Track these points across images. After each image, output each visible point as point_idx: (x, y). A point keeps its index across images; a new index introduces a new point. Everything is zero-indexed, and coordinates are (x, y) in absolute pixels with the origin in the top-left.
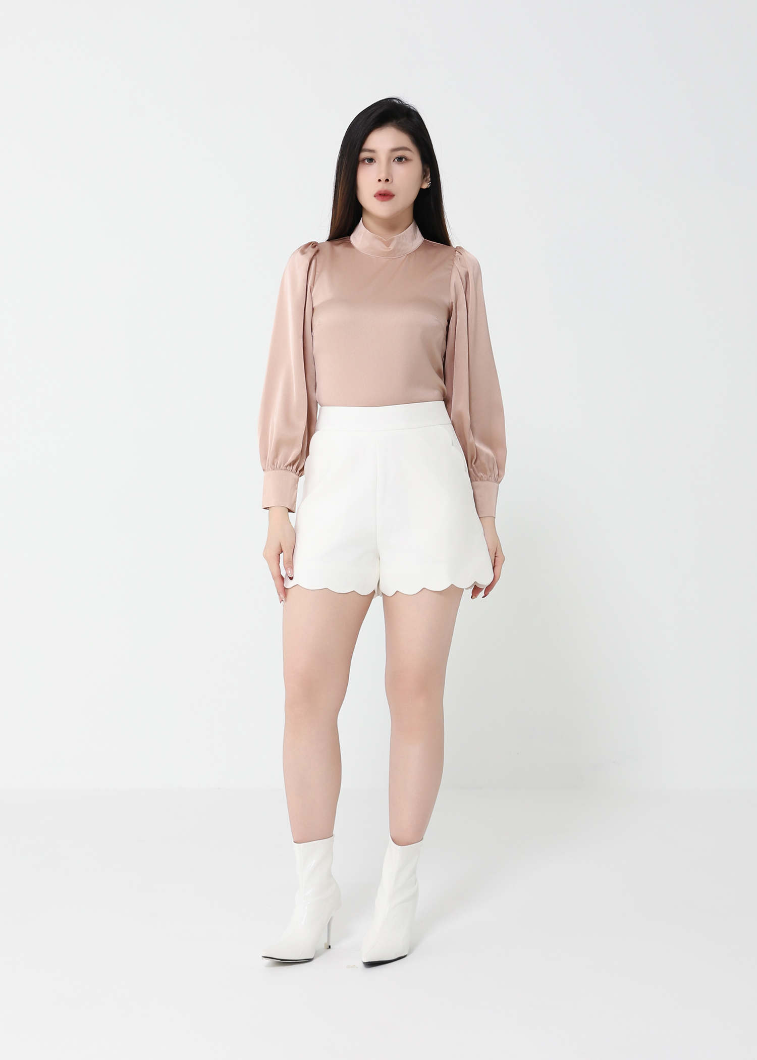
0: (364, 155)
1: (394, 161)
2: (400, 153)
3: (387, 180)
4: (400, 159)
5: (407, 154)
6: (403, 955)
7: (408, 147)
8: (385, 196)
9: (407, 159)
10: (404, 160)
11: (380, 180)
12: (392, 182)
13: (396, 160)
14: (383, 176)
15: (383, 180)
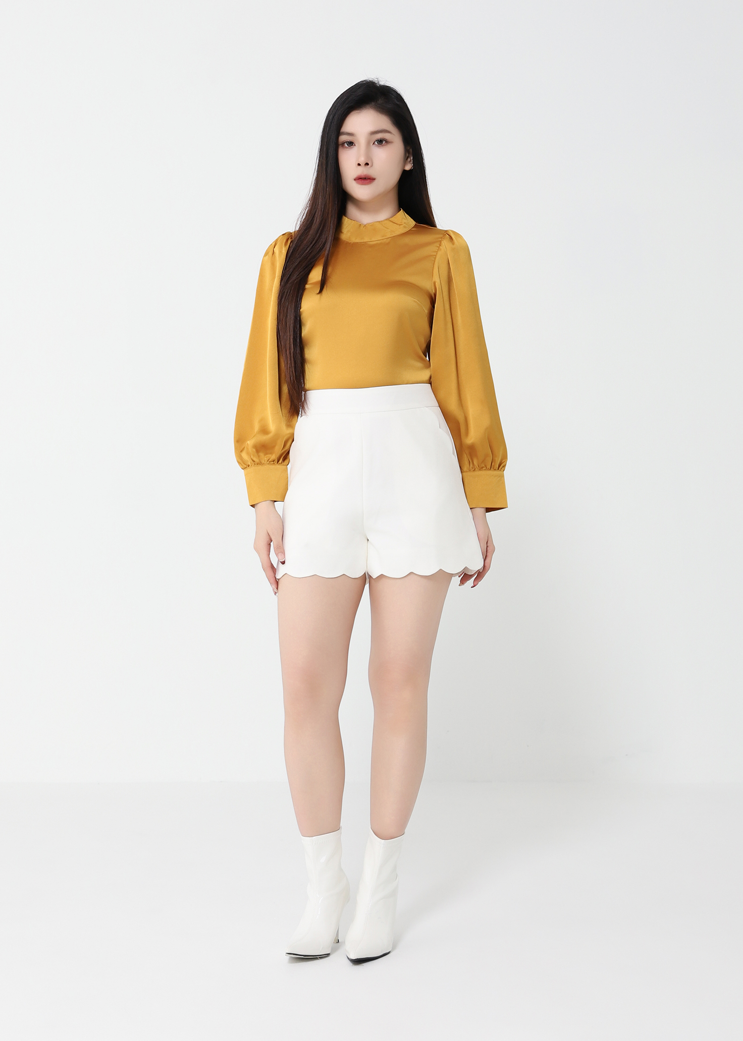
0: (343, 138)
1: (373, 144)
2: (379, 136)
3: (367, 164)
4: (380, 142)
5: (386, 136)
6: (388, 951)
7: (388, 129)
8: (365, 179)
9: (387, 142)
10: (384, 142)
11: (359, 165)
12: (372, 166)
13: (376, 143)
14: (362, 160)
15: (363, 164)
